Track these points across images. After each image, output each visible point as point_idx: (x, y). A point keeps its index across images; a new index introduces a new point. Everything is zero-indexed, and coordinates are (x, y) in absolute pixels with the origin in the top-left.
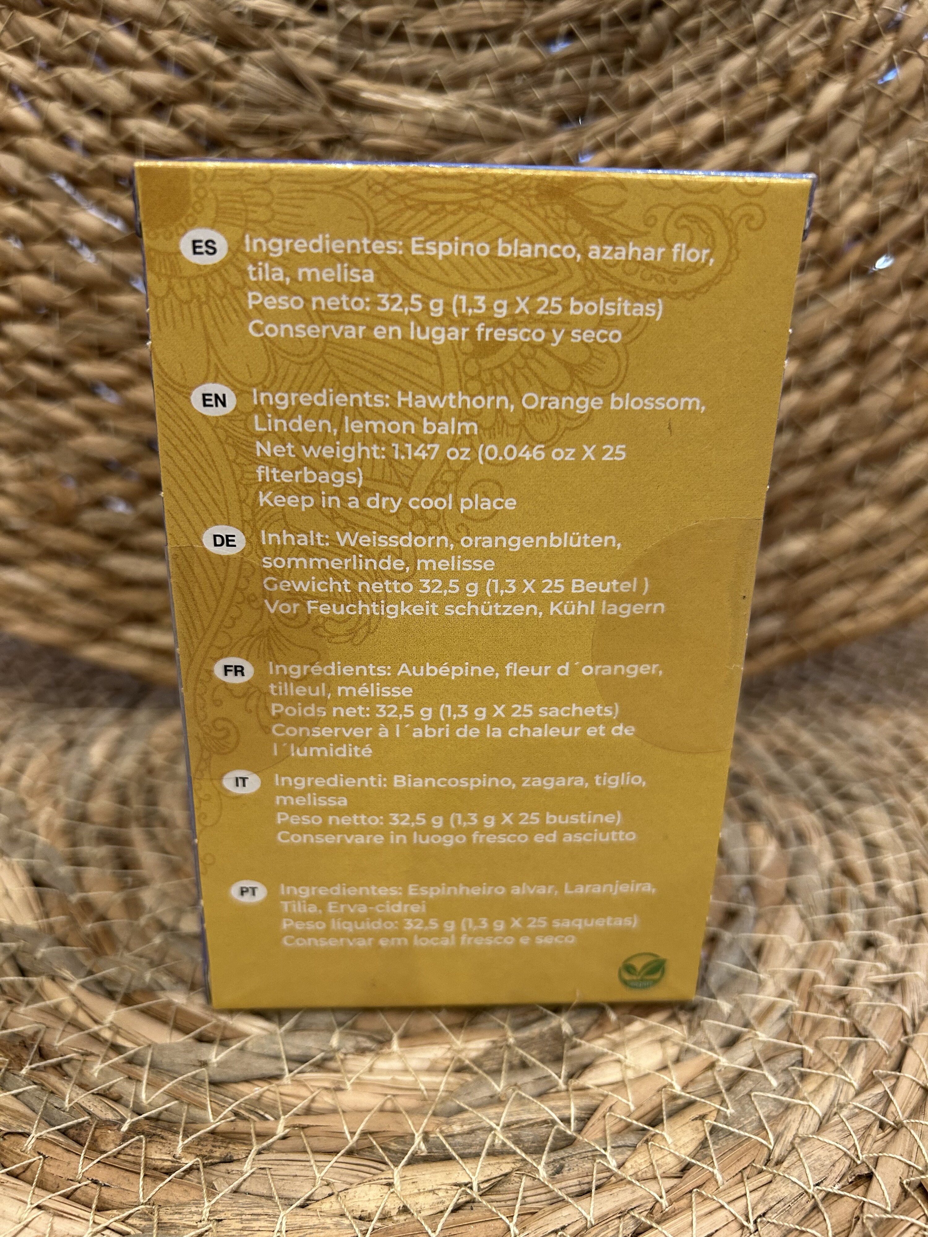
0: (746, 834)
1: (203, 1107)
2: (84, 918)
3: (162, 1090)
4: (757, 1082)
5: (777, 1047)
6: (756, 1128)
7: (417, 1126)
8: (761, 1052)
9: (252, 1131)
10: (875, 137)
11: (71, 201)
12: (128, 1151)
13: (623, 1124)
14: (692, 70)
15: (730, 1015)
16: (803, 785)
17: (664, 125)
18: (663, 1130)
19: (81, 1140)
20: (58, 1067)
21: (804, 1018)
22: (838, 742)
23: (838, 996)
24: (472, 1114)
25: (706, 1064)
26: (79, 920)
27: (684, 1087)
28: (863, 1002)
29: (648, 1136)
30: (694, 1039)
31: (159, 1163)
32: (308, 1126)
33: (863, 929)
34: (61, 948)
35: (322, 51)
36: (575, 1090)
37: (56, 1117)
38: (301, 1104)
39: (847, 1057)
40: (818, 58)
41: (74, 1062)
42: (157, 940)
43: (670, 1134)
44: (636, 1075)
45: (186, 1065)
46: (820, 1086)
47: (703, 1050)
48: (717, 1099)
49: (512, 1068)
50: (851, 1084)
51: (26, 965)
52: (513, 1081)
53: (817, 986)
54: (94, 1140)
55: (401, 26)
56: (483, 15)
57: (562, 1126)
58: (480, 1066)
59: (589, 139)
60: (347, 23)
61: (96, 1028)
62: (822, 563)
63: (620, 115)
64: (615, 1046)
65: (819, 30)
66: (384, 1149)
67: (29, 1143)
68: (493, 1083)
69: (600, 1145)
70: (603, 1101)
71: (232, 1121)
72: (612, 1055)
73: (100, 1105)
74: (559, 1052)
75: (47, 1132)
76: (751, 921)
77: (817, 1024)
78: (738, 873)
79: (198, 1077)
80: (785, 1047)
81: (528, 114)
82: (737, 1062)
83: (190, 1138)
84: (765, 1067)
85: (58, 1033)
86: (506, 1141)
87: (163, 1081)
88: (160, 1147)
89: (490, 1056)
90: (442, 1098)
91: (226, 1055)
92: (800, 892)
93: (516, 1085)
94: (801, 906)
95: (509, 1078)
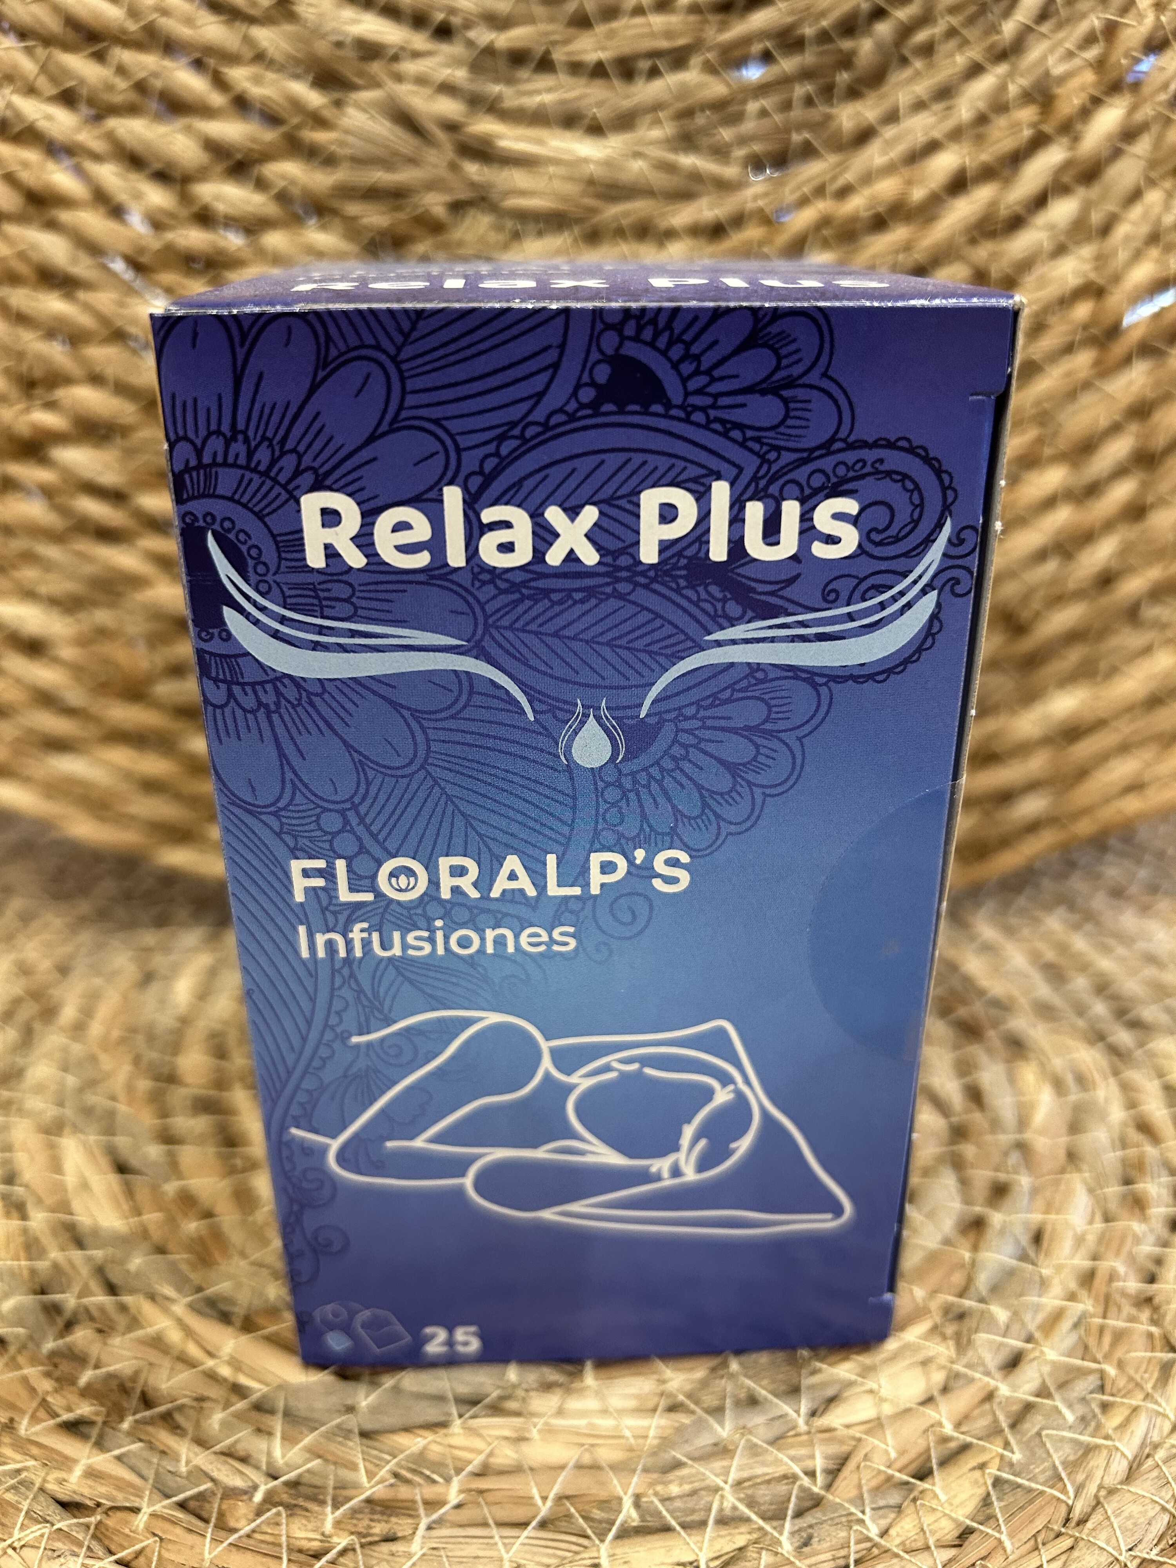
0: (1012, 1079)
1: (354, 1467)
2: (186, 1214)
3: (301, 1445)
4: (1047, 1416)
5: (1070, 1369)
6: (1051, 1478)
7: (624, 1487)
8: (1051, 1374)
9: (418, 1498)
10: (1163, 177)
11: (129, 290)
12: (264, 1527)
13: (882, 1477)
14: (925, 97)
15: (1008, 1327)
16: (1081, 1010)
17: (890, 169)
18: (934, 1484)
19: (204, 1514)
20: (167, 1418)
21: (1102, 1329)
22: (1121, 950)
23: (1142, 1298)
24: (694, 1468)
25: (981, 1395)
26: (179, 1218)
27: (958, 1425)
29: (915, 1493)
30: (964, 1360)
31: (305, 1545)
32: (488, 1491)
33: (1167, 1206)
34: (160, 1256)
35: (447, 89)
36: (819, 1432)
37: (172, 1485)
38: (477, 1461)
39: (1157, 1380)
40: (1089, 77)
41: (187, 1411)
43: (943, 1489)
44: (895, 1411)
45: (330, 1411)
46: (1127, 1420)
47: (977, 1375)
48: (999, 1441)
49: (738, 1403)
50: (1165, 1416)
51: (115, 1280)
52: (741, 1422)
53: (1115, 1285)
54: (221, 1515)
55: (547, 52)
56: (653, 35)
57: (806, 1481)
58: (697, 1403)
59: (793, 192)
60: (479, 50)
62: (1099, 724)
63: (832, 159)
64: (866, 1372)
65: (1090, 40)
66: (583, 1517)
67: (141, 1521)
68: (716, 1426)
69: (856, 1507)
70: (855, 1447)
71: (392, 1485)
72: (862, 1384)
73: (224, 1468)
74: (794, 1381)
75: (162, 1506)
76: (1026, 1198)
77: (1119, 1336)
78: (1004, 1132)
79: (345, 1427)
80: (1080, 1368)
81: (715, 161)
82: (1021, 1391)
83: (342, 1510)
84: (1056, 1397)
85: (165, 1372)
86: (738, 1505)
87: (300, 1434)
88: (304, 1522)
89: (709, 1389)
90: (653, 1447)
91: (377, 1397)
92: (1085, 1156)
93: (745, 1428)
94: (1087, 1175)
95: (735, 1419)
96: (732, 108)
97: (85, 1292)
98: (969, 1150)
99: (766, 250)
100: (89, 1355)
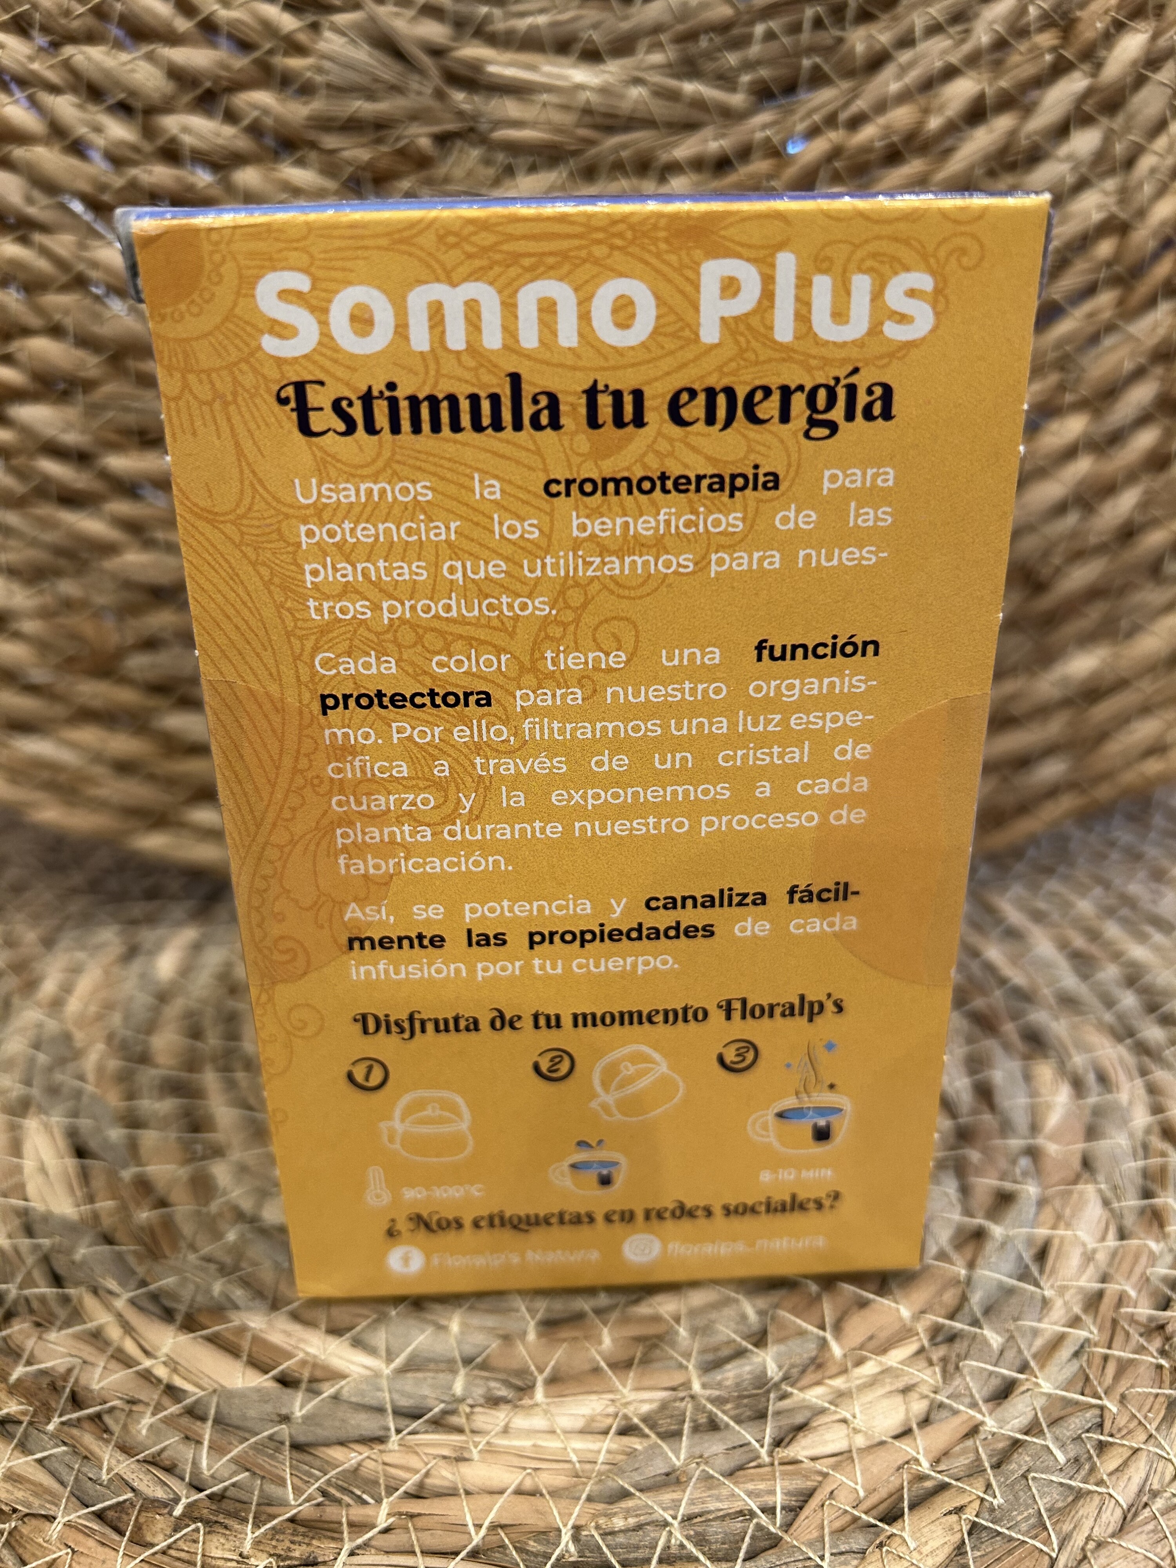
0: (1027, 1077)
1: (282, 1482)
2: (138, 1204)
3: (228, 1457)
4: (1036, 1457)
5: (1067, 1402)
6: (1034, 1527)
7: (565, 1516)
8: (1044, 1409)
9: (344, 1520)
12: (181, 1544)
13: (848, 1518)
14: (941, 19)
15: (1002, 1352)
16: (1109, 1003)
17: (905, 96)
18: (903, 1529)
19: (121, 1525)
20: (97, 1418)
21: (1106, 1358)
22: (1158, 937)
23: (1153, 1325)
24: (641, 1500)
25: (965, 1429)
26: (132, 1206)
27: (935, 1463)
29: (882, 1538)
30: (950, 1390)
31: (220, 1564)
32: (419, 1515)
34: (107, 1248)
35: (431, 11)
36: (782, 1464)
37: (91, 1492)
38: (413, 1481)
39: (1163, 1420)
41: (117, 1413)
42: (231, 1236)
43: (912, 1535)
44: (868, 1443)
45: (262, 1420)
46: (1125, 1464)
47: (962, 1408)
48: (980, 1483)
49: (696, 1429)
50: (1170, 1461)
51: (61, 1271)
52: (697, 1451)
53: (1123, 1310)
57: (764, 1520)
58: (652, 1427)
59: (802, 119)
61: (147, 1363)
63: (844, 85)
64: (840, 1397)
67: (55, 1529)
68: (670, 1454)
69: (815, 1552)
70: (820, 1482)
71: (318, 1505)
72: (835, 1412)
73: (146, 1478)
74: (761, 1407)
75: (78, 1515)
76: (1033, 1210)
77: (1123, 1367)
78: (1016, 1136)
79: (276, 1438)
80: (1077, 1403)
81: (718, 87)
82: (1009, 1427)
83: (262, 1530)
84: (1048, 1435)
85: (98, 1371)
86: (686, 1542)
87: (230, 1443)
88: (222, 1540)
89: (667, 1412)
90: (600, 1473)
91: (314, 1407)
92: (1102, 1164)
93: (701, 1457)
94: (1103, 1186)
95: (690, 1447)
96: (736, 31)
97: (25, 1284)
98: (974, 1155)
100: (23, 1350)
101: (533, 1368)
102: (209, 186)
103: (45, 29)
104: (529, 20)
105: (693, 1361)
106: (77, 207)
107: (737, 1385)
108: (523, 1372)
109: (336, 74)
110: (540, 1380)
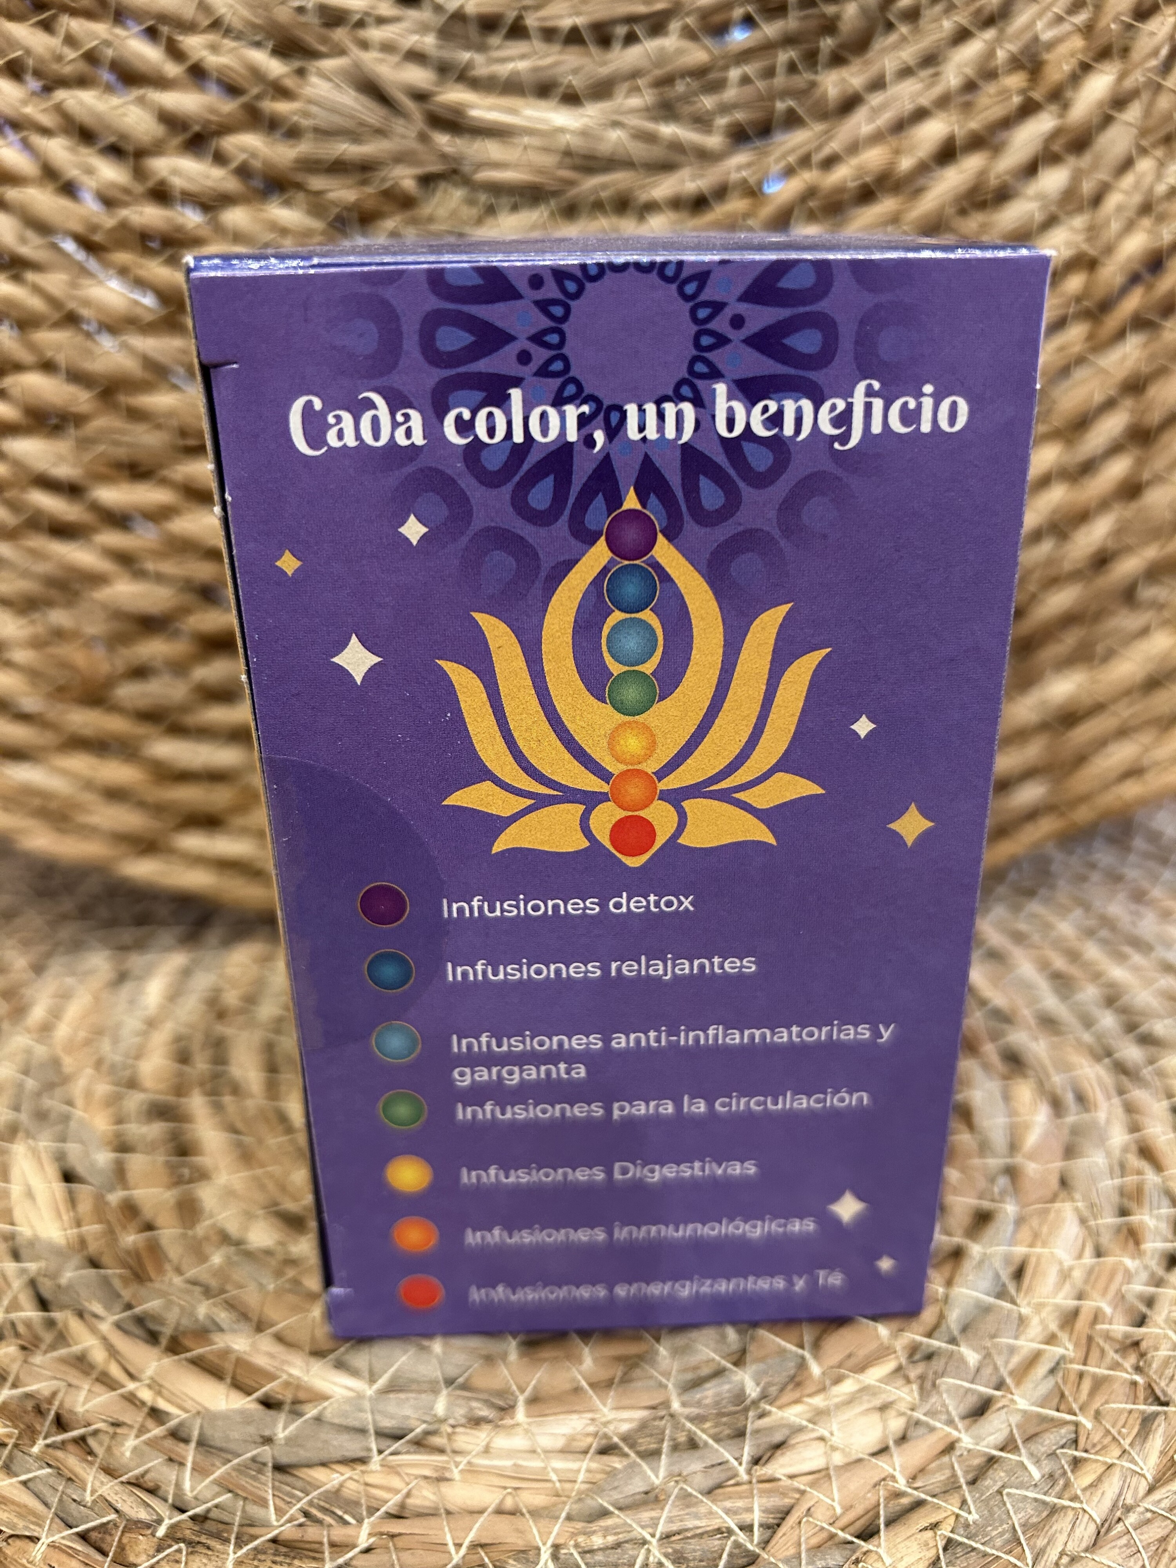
0: (1007, 1098)
1: (264, 1503)
2: (124, 1227)
3: (212, 1478)
4: (1011, 1473)
5: (1044, 1419)
6: (1008, 1542)
7: (544, 1535)
8: (1019, 1427)
9: (325, 1540)
12: (164, 1565)
13: (824, 1535)
14: (911, 63)
15: (978, 1370)
16: (1088, 1022)
17: (876, 138)
18: (879, 1546)
19: (105, 1547)
20: (81, 1441)
21: (1081, 1375)
22: (1136, 958)
23: (1128, 1341)
24: (620, 1518)
25: (941, 1446)
26: (118, 1229)
27: (911, 1480)
28: (1164, 1352)
29: (858, 1554)
30: (927, 1407)
32: (400, 1534)
33: (1165, 1241)
34: (93, 1271)
35: (415, 56)
36: (760, 1482)
37: (75, 1513)
38: (394, 1501)
39: (1138, 1434)
40: (1077, 42)
41: (101, 1436)
42: (217, 1259)
43: (889, 1550)
44: (846, 1461)
45: (245, 1441)
46: (1099, 1479)
47: (938, 1425)
48: (956, 1500)
49: (675, 1447)
50: (1143, 1476)
51: (47, 1294)
52: (676, 1469)
53: (1099, 1327)
54: (121, 1548)
55: (519, 18)
57: (742, 1537)
58: (632, 1446)
59: (778, 160)
60: (448, 15)
61: (131, 1386)
63: (818, 127)
64: (819, 1415)
67: (38, 1551)
68: (649, 1472)
70: (798, 1499)
71: (301, 1525)
72: (813, 1430)
73: (130, 1500)
74: (740, 1425)
75: (61, 1537)
76: (1011, 1228)
77: (1099, 1383)
78: (995, 1155)
79: (260, 1459)
80: (1052, 1419)
81: (696, 130)
82: (985, 1443)
83: (245, 1549)
84: (1023, 1451)
85: (83, 1394)
86: (664, 1560)
87: (213, 1465)
88: (205, 1561)
89: (647, 1431)
90: (580, 1492)
91: (297, 1429)
92: (1079, 1182)
93: (680, 1475)
94: (1080, 1204)
95: (671, 1464)
96: (713, 76)
97: (14, 1306)
98: (952, 1175)
99: (750, 222)
100: (8, 1373)
101: (514, 1387)
102: (198, 226)
103: (37, 74)
104: (510, 66)
105: (672, 1379)
106: (69, 246)
107: (717, 1403)
108: (503, 1393)
109: (322, 118)
110: (521, 1399)
